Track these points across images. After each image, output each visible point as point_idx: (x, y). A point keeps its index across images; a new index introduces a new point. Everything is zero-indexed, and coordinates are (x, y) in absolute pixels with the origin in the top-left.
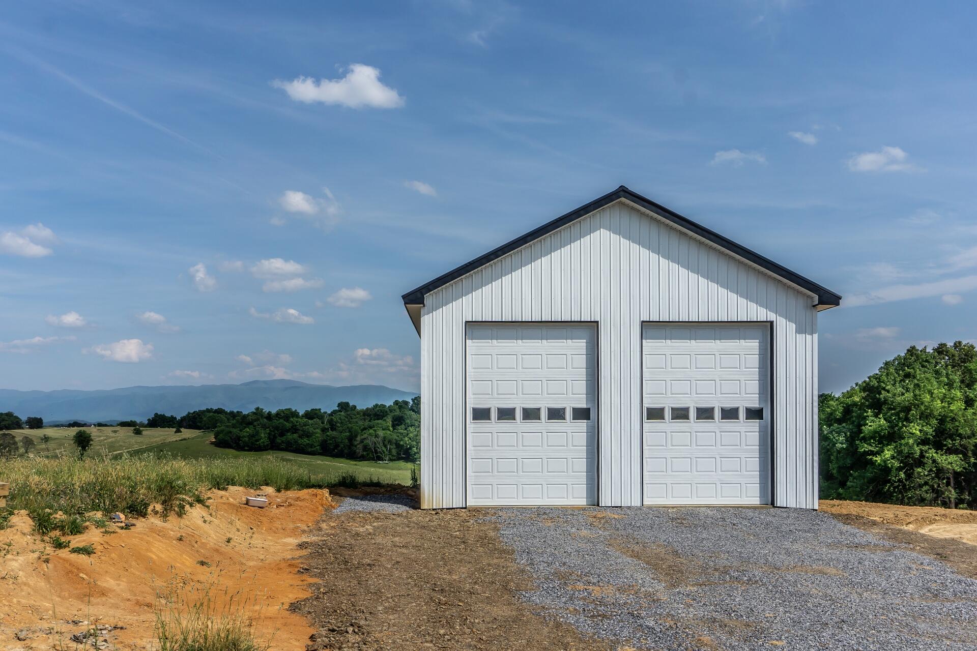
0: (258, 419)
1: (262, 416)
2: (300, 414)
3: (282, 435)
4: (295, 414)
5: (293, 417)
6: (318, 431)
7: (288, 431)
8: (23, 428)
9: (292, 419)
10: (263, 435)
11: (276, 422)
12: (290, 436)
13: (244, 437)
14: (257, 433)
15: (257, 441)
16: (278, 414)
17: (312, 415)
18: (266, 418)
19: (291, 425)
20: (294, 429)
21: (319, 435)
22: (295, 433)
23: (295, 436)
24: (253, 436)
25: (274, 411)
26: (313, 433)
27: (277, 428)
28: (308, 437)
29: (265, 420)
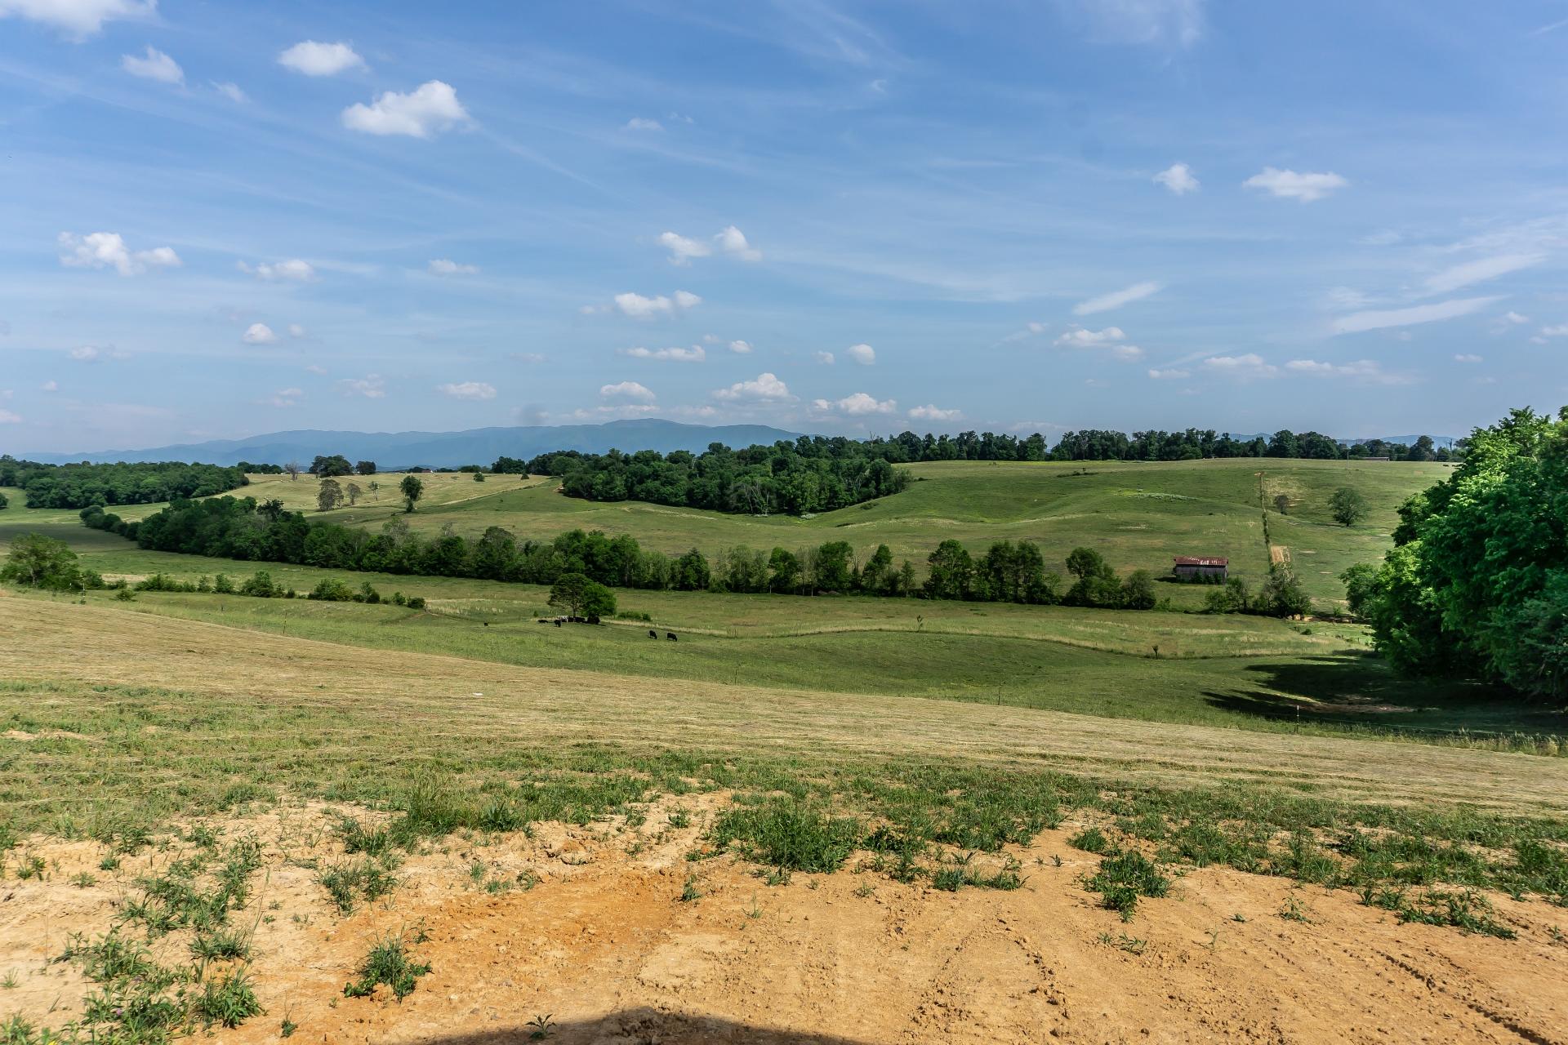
0: (613, 464)
1: (617, 459)
2: (663, 457)
3: (641, 482)
4: (657, 457)
5: (654, 460)
6: (685, 477)
7: (648, 477)
8: (353, 474)
9: (652, 463)
10: (618, 483)
11: (633, 467)
12: (651, 484)
13: (597, 484)
14: (612, 480)
15: (612, 489)
16: (636, 458)
17: (675, 458)
18: (622, 461)
19: (652, 469)
20: (655, 476)
21: (684, 483)
22: (657, 480)
23: (657, 483)
24: (607, 483)
25: (632, 454)
26: (678, 480)
27: (634, 474)
28: (671, 484)
29: (622, 464)
